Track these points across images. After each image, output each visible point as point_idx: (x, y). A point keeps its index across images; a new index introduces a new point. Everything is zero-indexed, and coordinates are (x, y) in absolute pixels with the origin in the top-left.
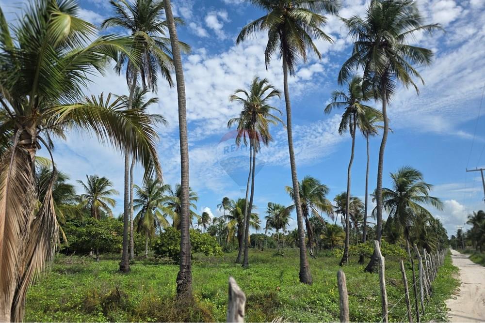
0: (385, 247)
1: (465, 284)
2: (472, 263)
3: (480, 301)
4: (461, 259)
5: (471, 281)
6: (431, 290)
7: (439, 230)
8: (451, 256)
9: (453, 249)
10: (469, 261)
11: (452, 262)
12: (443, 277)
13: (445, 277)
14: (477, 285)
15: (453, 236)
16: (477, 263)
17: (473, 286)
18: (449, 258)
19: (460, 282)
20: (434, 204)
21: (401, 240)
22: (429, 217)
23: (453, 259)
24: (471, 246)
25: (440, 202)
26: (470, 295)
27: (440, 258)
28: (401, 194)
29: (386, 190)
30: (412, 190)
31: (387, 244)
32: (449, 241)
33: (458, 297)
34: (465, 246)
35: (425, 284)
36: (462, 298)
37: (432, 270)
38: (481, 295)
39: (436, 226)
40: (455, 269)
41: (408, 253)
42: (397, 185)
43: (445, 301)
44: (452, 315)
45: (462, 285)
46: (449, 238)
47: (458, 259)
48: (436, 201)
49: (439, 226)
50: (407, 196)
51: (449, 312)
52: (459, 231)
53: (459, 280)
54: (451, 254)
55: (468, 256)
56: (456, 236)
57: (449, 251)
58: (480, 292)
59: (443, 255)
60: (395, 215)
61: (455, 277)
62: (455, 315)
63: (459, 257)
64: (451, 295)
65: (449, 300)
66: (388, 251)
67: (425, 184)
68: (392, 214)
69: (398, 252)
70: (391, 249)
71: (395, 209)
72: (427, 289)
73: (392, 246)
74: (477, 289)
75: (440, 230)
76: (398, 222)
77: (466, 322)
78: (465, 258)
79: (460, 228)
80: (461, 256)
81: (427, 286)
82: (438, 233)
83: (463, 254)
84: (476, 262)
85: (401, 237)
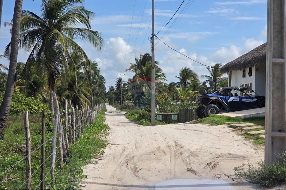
0: (20, 101)
1: (112, 145)
2: (127, 120)
3: (124, 164)
4: (116, 117)
5: (119, 141)
6: (68, 155)
7: (94, 78)
8: (105, 113)
9: (110, 104)
10: (124, 119)
11: (104, 120)
12: (88, 138)
13: (91, 138)
14: (125, 145)
15: (112, 87)
16: (133, 121)
17: (120, 147)
18: (103, 115)
19: (106, 143)
20: (92, 39)
21: (45, 91)
22: (85, 60)
23: (106, 117)
24: (130, 100)
25: (100, 38)
26: (114, 158)
27: (89, 114)
28: (50, 22)
29: (29, 15)
30: (66, 18)
31: (22, 97)
32: (106, 94)
33: (99, 161)
34: (124, 100)
35: (61, 146)
36: (104, 161)
37: (75, 128)
38: (126, 157)
39: (92, 72)
40: (105, 128)
41: (51, 109)
42: (46, 9)
43: (82, 168)
44: (87, 183)
45: (107, 147)
46: (107, 90)
47: (112, 117)
48: (95, 37)
49: (95, 72)
50: (58, 26)
51: (84, 180)
52: (120, 81)
53: (106, 141)
54: (106, 111)
55: (124, 112)
56: (115, 88)
57: (105, 107)
58: (126, 153)
59: (96, 112)
60: (39, 55)
61: (102, 137)
62: (90, 183)
63: (115, 114)
64: (92, 159)
65: (89, 165)
66: (24, 107)
67: (83, 10)
68: (35, 52)
69: (37, 108)
70: (27, 105)
71: (40, 44)
72: (62, 153)
73: (29, 100)
74: (124, 150)
75: (97, 77)
76: (42, 65)
77: (102, 188)
78: (121, 115)
79: (121, 77)
80: (117, 112)
81: (63, 148)
82: (93, 82)
83: (119, 111)
84: (132, 119)
85: (45, 88)
